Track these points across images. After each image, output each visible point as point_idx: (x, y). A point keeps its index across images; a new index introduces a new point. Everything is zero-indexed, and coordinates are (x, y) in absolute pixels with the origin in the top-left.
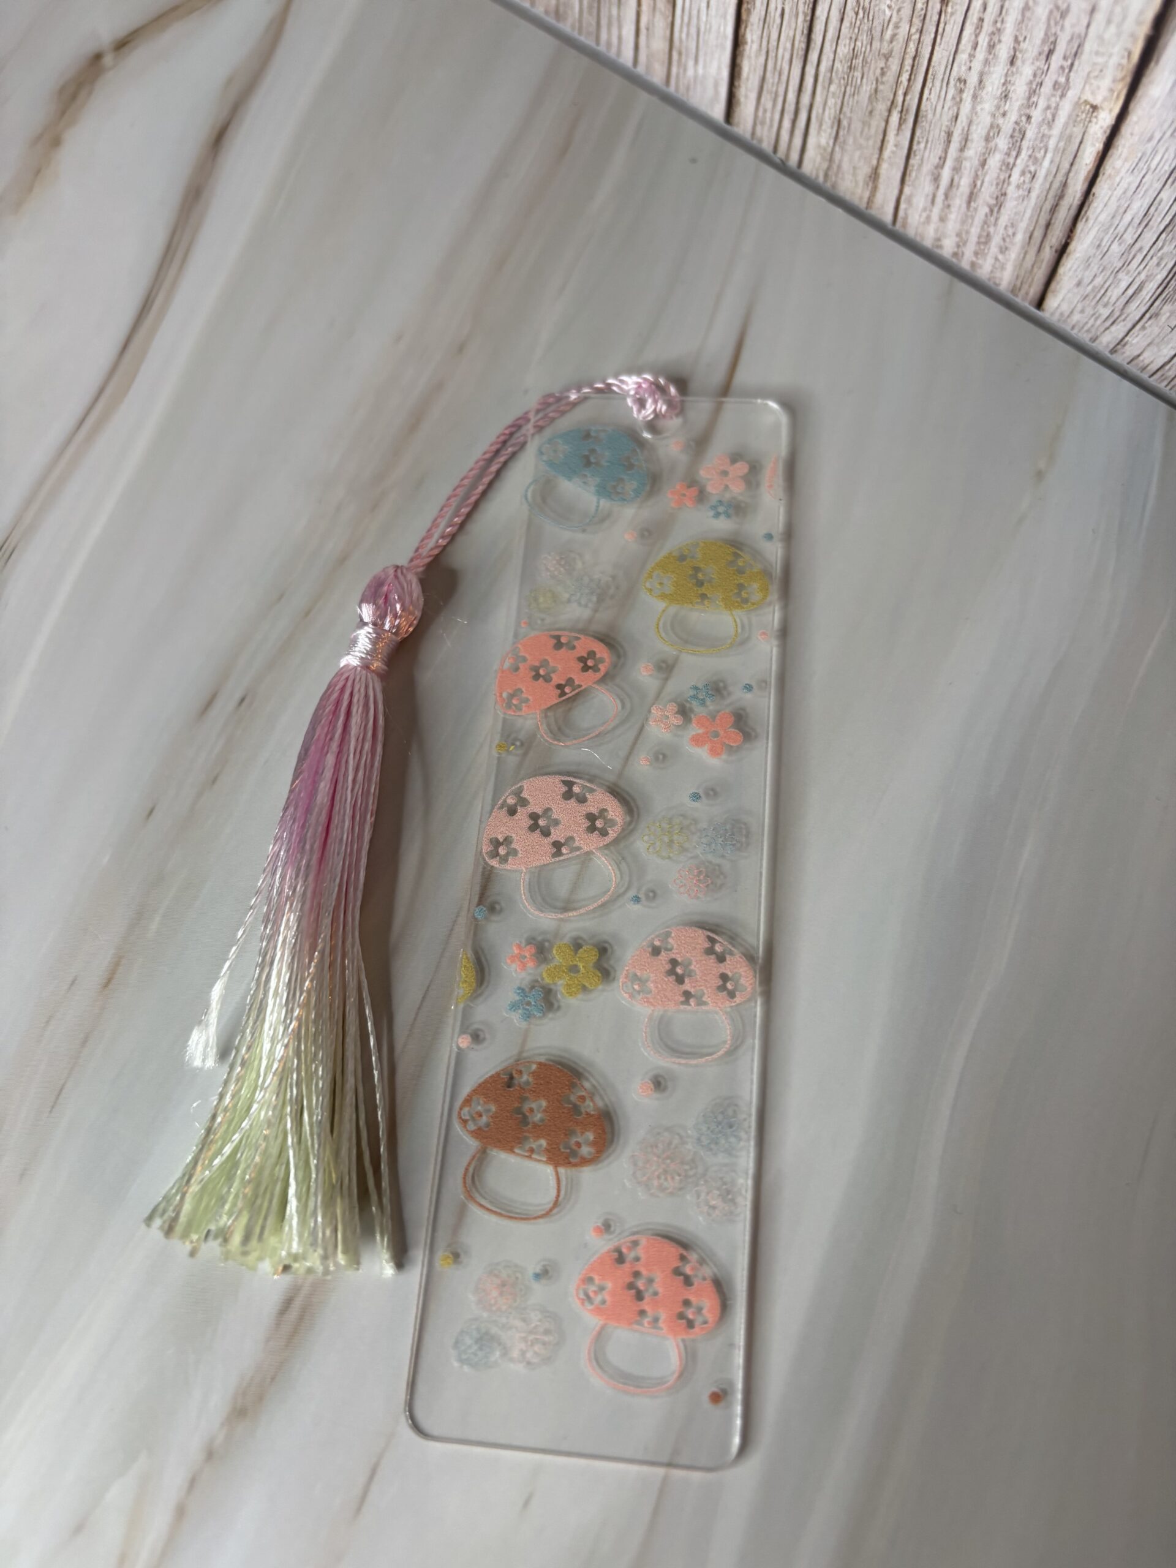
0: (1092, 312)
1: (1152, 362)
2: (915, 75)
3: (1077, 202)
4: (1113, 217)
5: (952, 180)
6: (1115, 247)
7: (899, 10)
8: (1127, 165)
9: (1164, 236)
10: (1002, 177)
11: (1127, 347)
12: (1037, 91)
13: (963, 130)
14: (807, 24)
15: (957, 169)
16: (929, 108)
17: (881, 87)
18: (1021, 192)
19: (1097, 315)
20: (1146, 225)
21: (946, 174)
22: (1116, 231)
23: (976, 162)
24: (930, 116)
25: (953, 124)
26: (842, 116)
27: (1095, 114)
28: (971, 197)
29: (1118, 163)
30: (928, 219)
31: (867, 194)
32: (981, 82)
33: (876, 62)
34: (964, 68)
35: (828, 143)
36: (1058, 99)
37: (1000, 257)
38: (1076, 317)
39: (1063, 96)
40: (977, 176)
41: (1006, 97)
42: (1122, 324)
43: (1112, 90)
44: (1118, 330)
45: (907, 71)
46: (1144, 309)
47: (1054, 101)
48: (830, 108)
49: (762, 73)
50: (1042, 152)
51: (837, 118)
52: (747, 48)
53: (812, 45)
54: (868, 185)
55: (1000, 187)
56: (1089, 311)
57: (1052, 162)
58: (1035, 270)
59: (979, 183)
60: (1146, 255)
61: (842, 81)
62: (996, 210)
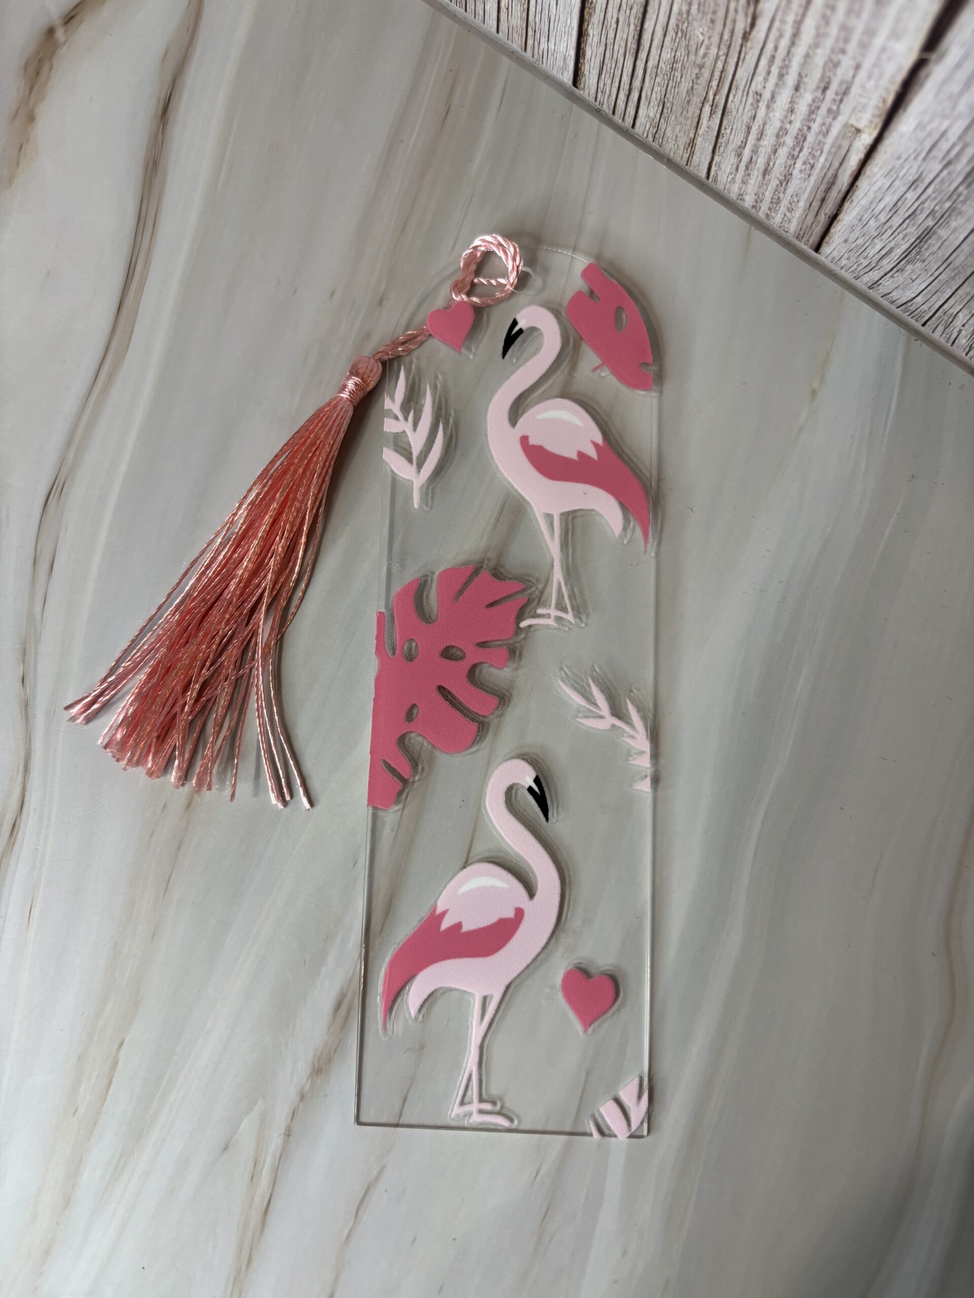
0: (855, 261)
1: (899, 299)
2: (723, 83)
3: (844, 188)
4: (871, 203)
5: (751, 158)
6: (872, 222)
7: (709, 38)
8: (882, 172)
9: (907, 221)
10: (789, 163)
11: (881, 286)
12: (815, 112)
13: (759, 126)
14: (637, 33)
15: (755, 151)
16: (733, 107)
17: (696, 86)
18: (803, 175)
19: (859, 263)
20: (895, 213)
21: (747, 153)
22: (873, 213)
23: (769, 150)
24: (734, 113)
25: (752, 121)
26: (666, 100)
27: (858, 135)
28: (766, 172)
29: (875, 170)
30: (733, 181)
31: (686, 156)
32: (773, 97)
33: (692, 69)
34: (760, 87)
35: (655, 116)
36: (831, 120)
37: (788, 214)
38: (844, 262)
39: (834, 118)
40: (769, 159)
41: (792, 111)
42: (877, 271)
43: (871, 122)
44: (875, 275)
45: (716, 79)
46: (893, 265)
47: (828, 121)
48: (656, 93)
49: (602, 59)
50: (819, 152)
51: (663, 101)
52: (590, 39)
53: (642, 48)
54: (687, 150)
55: (787, 169)
56: (853, 259)
57: (826, 160)
58: (814, 227)
59: (771, 164)
60: (894, 231)
61: (666, 77)
62: (784, 184)
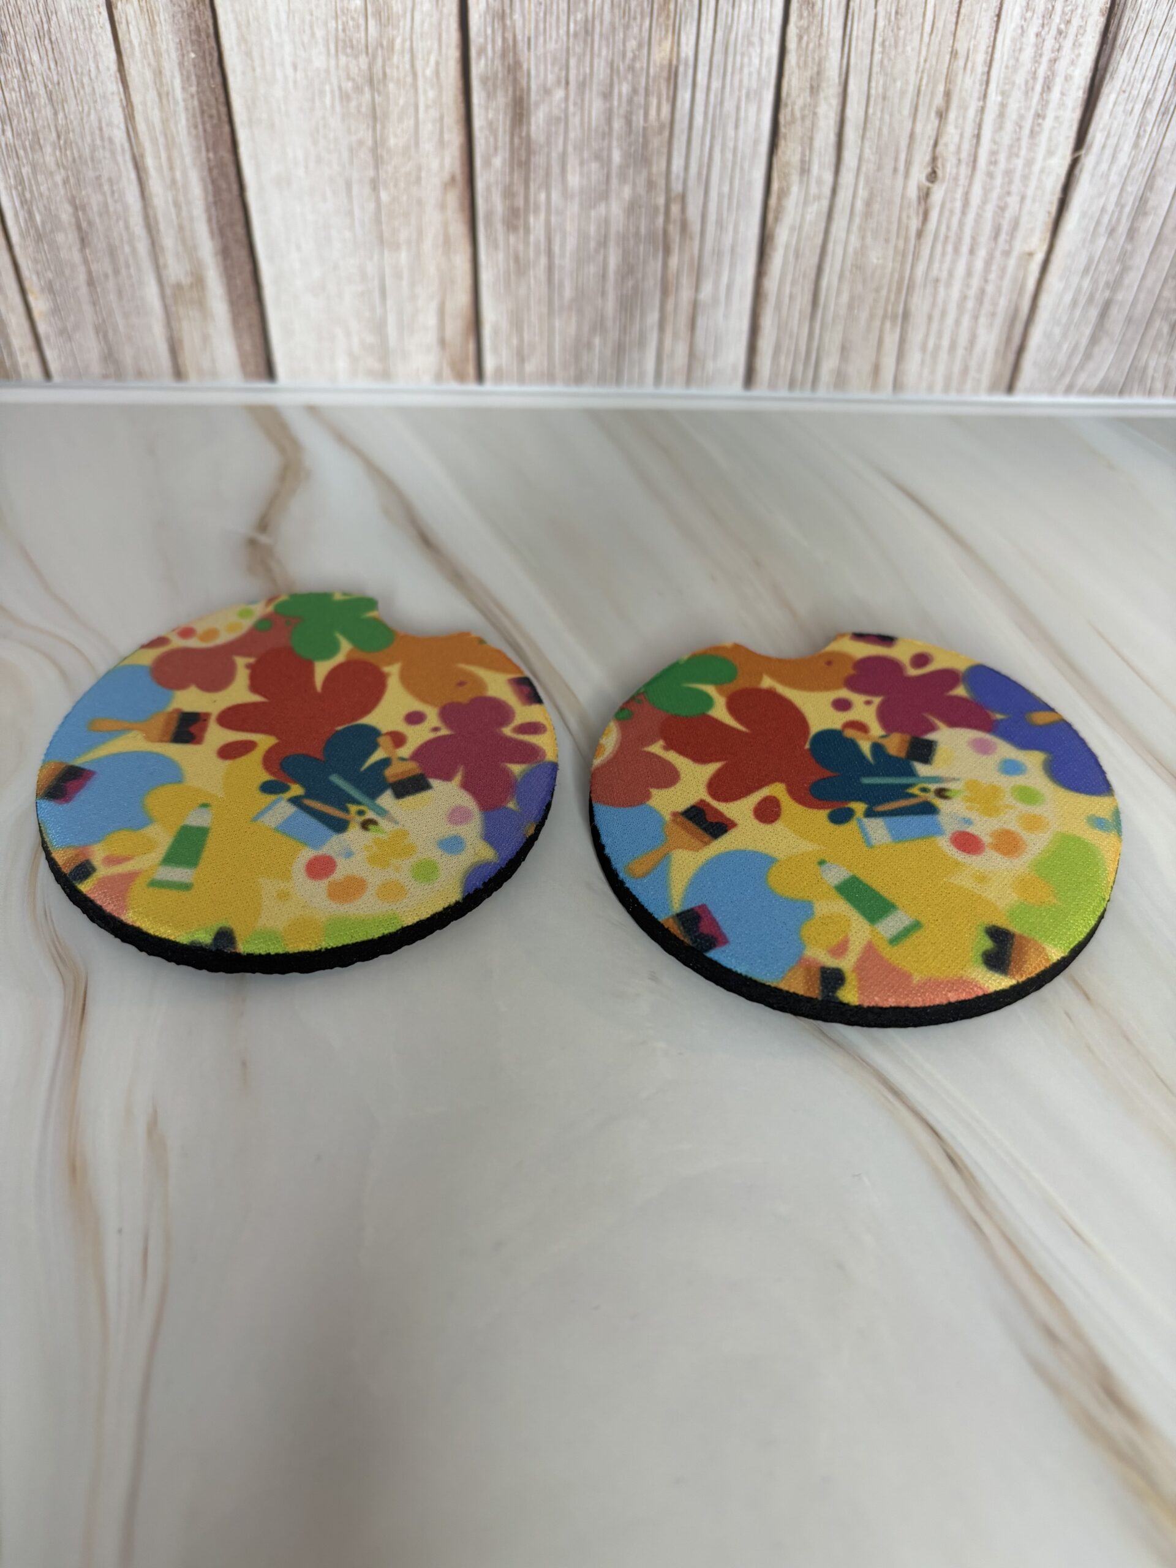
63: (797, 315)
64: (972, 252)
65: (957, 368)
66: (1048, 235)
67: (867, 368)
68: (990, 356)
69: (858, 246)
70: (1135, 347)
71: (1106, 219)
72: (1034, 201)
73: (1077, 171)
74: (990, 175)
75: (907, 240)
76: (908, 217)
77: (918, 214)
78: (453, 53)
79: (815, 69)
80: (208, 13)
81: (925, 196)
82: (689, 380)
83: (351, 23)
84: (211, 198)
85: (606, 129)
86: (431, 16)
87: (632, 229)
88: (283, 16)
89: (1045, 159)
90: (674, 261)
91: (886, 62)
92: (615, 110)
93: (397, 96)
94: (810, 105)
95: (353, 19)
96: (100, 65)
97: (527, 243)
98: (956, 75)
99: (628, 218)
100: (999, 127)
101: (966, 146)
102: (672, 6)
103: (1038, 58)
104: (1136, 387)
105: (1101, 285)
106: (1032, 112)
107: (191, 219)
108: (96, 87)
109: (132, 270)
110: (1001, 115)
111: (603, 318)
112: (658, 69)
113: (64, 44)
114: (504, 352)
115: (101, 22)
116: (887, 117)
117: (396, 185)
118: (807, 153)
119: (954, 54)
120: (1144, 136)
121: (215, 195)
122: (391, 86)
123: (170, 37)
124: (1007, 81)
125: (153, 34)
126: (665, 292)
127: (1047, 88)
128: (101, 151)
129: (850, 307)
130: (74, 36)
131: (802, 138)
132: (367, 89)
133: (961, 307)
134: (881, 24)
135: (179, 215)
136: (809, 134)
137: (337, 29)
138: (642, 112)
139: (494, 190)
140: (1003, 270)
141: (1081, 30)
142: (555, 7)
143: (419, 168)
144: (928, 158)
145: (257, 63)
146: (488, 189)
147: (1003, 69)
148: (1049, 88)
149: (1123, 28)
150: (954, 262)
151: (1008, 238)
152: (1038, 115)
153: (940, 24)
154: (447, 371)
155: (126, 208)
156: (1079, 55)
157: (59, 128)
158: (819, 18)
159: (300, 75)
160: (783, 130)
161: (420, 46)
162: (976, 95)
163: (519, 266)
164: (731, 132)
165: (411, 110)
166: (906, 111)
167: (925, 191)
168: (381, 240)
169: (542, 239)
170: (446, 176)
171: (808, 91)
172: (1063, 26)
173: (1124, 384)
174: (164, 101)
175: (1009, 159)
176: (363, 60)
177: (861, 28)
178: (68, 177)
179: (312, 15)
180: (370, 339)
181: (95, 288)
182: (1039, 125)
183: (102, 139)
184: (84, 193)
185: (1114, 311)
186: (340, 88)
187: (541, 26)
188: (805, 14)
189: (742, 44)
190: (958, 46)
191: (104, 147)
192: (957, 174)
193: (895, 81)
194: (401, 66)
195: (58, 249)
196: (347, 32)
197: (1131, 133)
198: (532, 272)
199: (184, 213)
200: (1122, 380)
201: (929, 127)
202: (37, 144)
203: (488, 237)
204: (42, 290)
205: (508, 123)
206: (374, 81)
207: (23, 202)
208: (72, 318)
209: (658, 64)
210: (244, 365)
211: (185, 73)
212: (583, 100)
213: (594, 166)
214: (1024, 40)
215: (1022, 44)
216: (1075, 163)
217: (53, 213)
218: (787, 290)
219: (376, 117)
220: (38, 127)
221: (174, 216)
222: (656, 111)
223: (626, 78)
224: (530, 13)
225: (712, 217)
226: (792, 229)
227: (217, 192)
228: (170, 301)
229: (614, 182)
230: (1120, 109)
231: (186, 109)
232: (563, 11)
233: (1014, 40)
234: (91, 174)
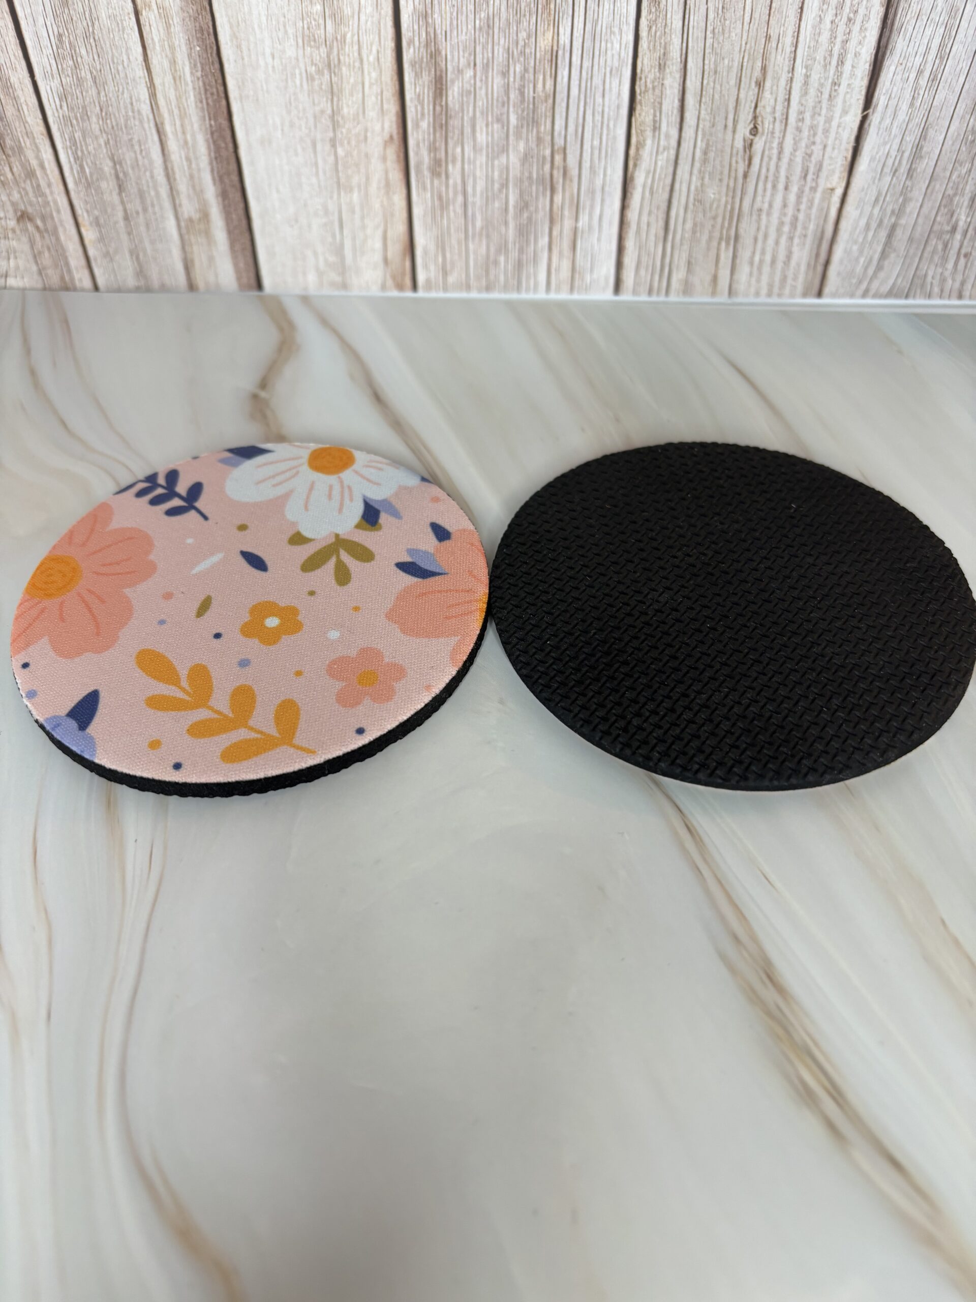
63: (652, 238)
64: (786, 188)
65: (777, 278)
66: (846, 175)
67: (708, 278)
68: (803, 268)
69: (699, 184)
70: (917, 260)
71: (890, 162)
72: (834, 149)
73: (866, 125)
74: (799, 129)
75: (736, 179)
76: (737, 162)
77: (744, 160)
78: (390, 44)
79: (662, 51)
80: (209, 17)
81: (749, 146)
82: (572, 289)
83: (313, 23)
84: (213, 154)
85: (505, 99)
86: (373, 17)
87: (526, 174)
88: (264, 19)
89: (841, 117)
90: (558, 198)
91: (716, 45)
92: (511, 84)
93: (349, 77)
94: (659, 78)
95: (315, 20)
96: (131, 57)
97: (447, 186)
98: (770, 53)
99: (523, 165)
100: (805, 93)
101: (779, 108)
102: (552, 6)
103: (833, 39)
104: (918, 291)
105: (889, 212)
106: (830, 80)
107: (199, 170)
108: (128, 73)
109: (157, 209)
110: (806, 83)
111: (506, 242)
112: (543, 53)
113: (104, 42)
114: (432, 268)
115: (131, 25)
116: (718, 87)
117: (349, 143)
118: (658, 114)
119: (768, 38)
120: (918, 98)
121: (215, 152)
122: (344, 69)
123: (181, 35)
124: (810, 58)
125: (169, 33)
126: (552, 221)
127: (841, 62)
128: (132, 119)
129: (694, 232)
130: (112, 36)
131: (654, 103)
132: (326, 72)
133: (779, 231)
134: (711, 16)
135: (190, 167)
136: (658, 100)
137: (303, 28)
138: (531, 86)
139: (421, 145)
140: (811, 202)
141: (866, 18)
142: (464, 8)
143: (366, 130)
144: (750, 117)
145: (245, 53)
146: (418, 145)
147: (806, 49)
148: (842, 62)
149: (899, 16)
150: (773, 195)
151: (815, 177)
152: (834, 84)
153: (756, 15)
154: (390, 282)
155: (151, 163)
156: (865, 36)
157: (102, 103)
158: (664, 13)
159: (277, 61)
160: (638, 97)
161: (364, 39)
162: (786, 69)
163: (442, 204)
164: (599, 100)
165: (360, 86)
166: (733, 82)
167: (749, 142)
168: (338, 183)
169: (459, 181)
170: (386, 136)
171: (657, 67)
172: (852, 15)
173: (909, 289)
174: (178, 82)
175: (813, 117)
176: (323, 50)
177: (696, 19)
178: (108, 140)
179: (285, 17)
180: (332, 259)
181: (130, 222)
182: (835, 90)
183: (133, 112)
184: (120, 151)
185: (899, 232)
186: (306, 71)
187: (455, 22)
188: (653, 10)
189: (606, 33)
190: (771, 32)
191: (134, 118)
192: (773, 129)
193: (723, 59)
194: (351, 55)
195: (102, 193)
196: (311, 29)
197: (908, 96)
198: (451, 208)
199: (194, 166)
200: (908, 286)
201: (751, 93)
202: (86, 116)
203: (418, 181)
204: (91, 224)
205: (431, 95)
206: (331, 66)
207: (76, 159)
208: (113, 245)
209: (543, 49)
210: (239, 279)
211: (192, 61)
212: (487, 78)
213: (496, 126)
214: (822, 26)
215: (820, 29)
216: (864, 119)
217: (98, 166)
218: (645, 219)
219: (333, 93)
220: (86, 103)
221: (186, 168)
222: (544, 85)
223: (519, 60)
224: (446, 13)
225: (586, 165)
226: (648, 172)
227: (218, 149)
228: (184, 231)
229: (511, 138)
230: (898, 78)
231: (194, 88)
232: (471, 11)
233: (814, 27)
234: (125, 138)
